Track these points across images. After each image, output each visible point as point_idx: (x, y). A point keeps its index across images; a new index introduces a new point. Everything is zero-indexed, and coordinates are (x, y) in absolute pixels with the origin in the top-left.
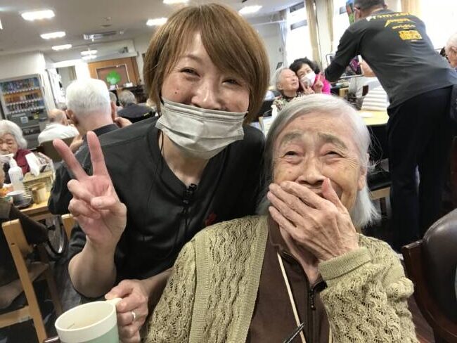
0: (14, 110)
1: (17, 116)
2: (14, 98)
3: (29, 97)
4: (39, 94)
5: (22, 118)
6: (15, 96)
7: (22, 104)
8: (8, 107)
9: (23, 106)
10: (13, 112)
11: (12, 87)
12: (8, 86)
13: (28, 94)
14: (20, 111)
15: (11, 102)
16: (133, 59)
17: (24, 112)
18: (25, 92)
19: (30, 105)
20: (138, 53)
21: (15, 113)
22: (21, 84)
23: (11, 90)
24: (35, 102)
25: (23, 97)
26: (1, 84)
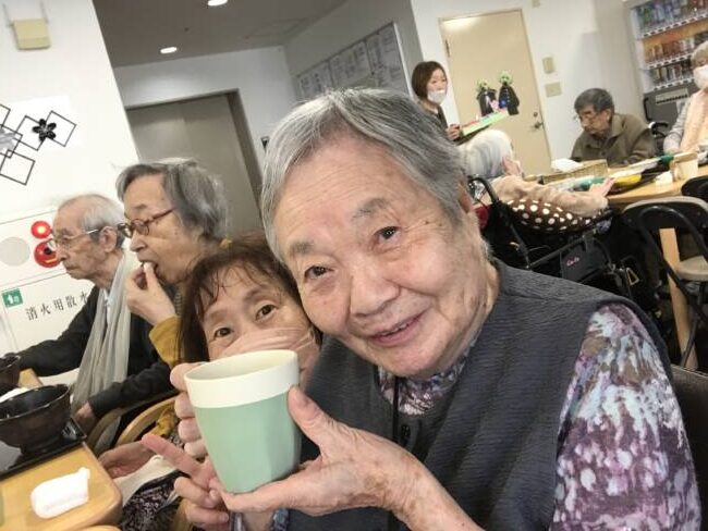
0: (662, 80)
1: (668, 96)
2: (664, 46)
5: (679, 102)
6: (667, 39)
7: (682, 63)
8: (652, 72)
10: (659, 87)
11: (661, 16)
12: (654, 12)
13: (699, 29)
14: (674, 84)
15: (657, 57)
17: (687, 85)
18: (694, 23)
21: (664, 91)
23: (658, 22)
25: (687, 42)
26: (638, 8)
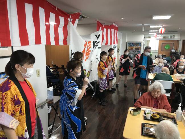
2: (131, 48)
3: (136, 49)
4: (140, 48)
9: (133, 51)
13: (136, 48)
16: (178, 41)
17: (133, 54)
19: (135, 52)
20: (181, 39)
21: (130, 53)
22: (135, 44)
23: (131, 45)
24: (137, 51)
25: (134, 49)
26: (129, 43)
